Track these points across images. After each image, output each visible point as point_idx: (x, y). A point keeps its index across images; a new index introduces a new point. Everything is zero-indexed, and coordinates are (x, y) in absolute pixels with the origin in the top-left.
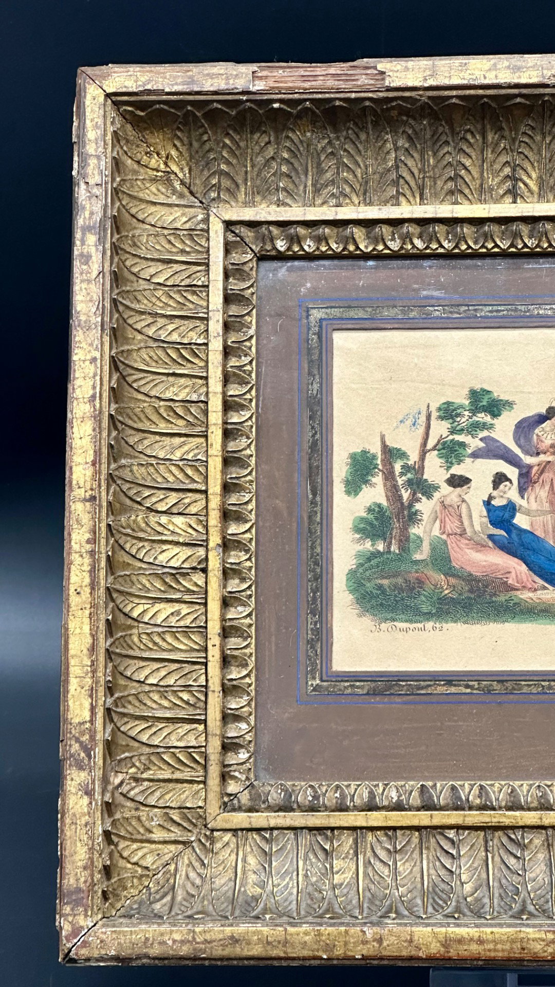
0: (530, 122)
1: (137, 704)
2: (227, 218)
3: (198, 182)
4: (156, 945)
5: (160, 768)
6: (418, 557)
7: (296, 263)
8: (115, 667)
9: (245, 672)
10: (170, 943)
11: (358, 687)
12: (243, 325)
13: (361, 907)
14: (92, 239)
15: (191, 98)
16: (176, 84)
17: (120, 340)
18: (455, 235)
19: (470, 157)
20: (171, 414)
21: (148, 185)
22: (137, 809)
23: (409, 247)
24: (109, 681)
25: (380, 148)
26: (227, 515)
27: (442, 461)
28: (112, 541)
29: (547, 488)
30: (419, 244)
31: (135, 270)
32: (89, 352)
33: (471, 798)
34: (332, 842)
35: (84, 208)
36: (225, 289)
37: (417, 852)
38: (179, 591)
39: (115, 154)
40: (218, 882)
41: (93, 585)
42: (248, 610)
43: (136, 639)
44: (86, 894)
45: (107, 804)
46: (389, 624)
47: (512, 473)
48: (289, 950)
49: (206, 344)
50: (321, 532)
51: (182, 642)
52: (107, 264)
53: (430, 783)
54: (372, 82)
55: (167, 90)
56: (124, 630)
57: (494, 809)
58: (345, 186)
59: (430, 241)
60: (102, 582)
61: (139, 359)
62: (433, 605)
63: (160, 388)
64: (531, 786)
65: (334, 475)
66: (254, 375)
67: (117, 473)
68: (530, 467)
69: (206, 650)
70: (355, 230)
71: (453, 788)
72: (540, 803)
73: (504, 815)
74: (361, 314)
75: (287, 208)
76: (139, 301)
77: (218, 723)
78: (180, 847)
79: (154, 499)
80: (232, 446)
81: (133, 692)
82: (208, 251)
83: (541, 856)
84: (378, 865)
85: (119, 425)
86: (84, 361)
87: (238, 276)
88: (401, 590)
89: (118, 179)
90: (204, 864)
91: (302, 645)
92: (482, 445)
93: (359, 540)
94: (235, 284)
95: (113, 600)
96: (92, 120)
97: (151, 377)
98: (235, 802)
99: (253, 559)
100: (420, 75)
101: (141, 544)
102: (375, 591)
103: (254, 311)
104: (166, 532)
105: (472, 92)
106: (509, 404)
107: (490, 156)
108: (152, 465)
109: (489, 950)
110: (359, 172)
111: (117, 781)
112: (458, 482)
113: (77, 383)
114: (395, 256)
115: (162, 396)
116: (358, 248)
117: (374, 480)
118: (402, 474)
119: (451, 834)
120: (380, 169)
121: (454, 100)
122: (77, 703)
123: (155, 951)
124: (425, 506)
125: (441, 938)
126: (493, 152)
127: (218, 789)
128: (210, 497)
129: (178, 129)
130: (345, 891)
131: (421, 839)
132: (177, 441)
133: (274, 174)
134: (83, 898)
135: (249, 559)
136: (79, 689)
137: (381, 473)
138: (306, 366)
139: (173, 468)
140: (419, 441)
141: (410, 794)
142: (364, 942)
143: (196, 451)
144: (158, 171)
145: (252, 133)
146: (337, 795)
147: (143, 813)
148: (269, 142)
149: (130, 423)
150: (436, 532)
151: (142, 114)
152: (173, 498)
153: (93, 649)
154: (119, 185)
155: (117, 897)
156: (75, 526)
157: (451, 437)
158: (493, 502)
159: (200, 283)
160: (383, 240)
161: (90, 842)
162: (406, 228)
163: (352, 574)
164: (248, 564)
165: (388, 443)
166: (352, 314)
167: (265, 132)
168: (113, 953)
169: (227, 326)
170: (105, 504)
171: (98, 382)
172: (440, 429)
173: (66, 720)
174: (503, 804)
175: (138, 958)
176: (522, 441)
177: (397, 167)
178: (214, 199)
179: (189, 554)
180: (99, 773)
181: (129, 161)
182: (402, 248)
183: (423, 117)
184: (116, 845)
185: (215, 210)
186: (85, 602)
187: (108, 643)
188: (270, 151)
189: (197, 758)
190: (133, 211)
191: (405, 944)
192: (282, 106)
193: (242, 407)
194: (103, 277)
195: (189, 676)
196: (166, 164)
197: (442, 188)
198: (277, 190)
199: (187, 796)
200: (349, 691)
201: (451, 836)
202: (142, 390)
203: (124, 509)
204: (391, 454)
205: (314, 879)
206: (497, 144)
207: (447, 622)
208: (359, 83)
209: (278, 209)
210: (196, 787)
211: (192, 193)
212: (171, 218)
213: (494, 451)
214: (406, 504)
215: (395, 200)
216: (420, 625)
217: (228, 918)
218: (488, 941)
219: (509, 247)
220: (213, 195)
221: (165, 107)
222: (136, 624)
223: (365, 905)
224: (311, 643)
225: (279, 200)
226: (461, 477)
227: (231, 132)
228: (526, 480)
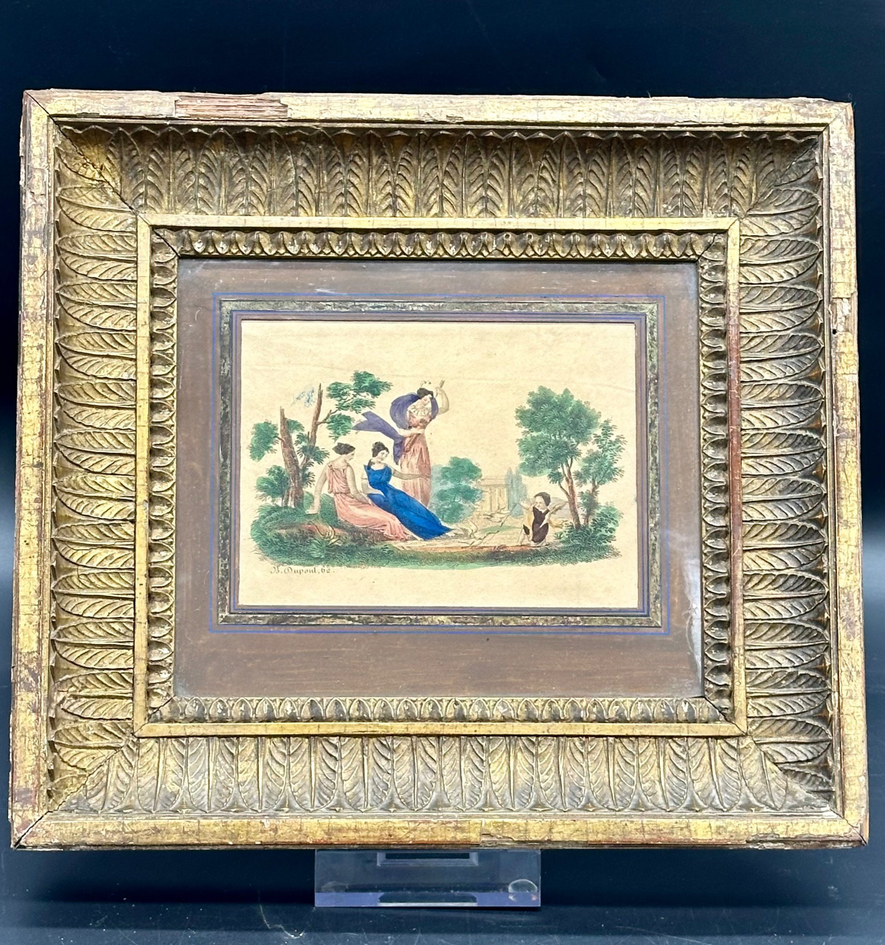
0: (408, 150)
1: (76, 634)
2: (153, 223)
3: (127, 190)
4: (92, 835)
5: (96, 687)
6: (310, 511)
7: (212, 262)
8: (58, 604)
9: (166, 607)
10: (104, 833)
11: (260, 619)
12: (166, 315)
13: (260, 801)
14: (37, 242)
15: (122, 121)
16: (110, 109)
17: (62, 328)
18: (345, 242)
19: (358, 177)
20: (106, 389)
21: (85, 192)
22: (76, 721)
23: (306, 251)
24: (53, 617)
25: (283, 167)
26: (152, 475)
27: (331, 432)
28: (56, 500)
29: (417, 456)
30: (315, 249)
31: (74, 267)
32: (36, 340)
33: (351, 712)
34: (237, 748)
35: (30, 215)
36: (151, 284)
37: (307, 755)
38: (112, 538)
39: (57, 168)
40: (143, 781)
41: (40, 537)
42: (170, 555)
43: (75, 580)
44: (33, 794)
45: (51, 719)
46: (286, 567)
47: (389, 443)
48: (201, 838)
49: (135, 331)
50: (231, 489)
51: (114, 582)
52: (51, 264)
53: (319, 699)
54: (276, 113)
55: (102, 114)
56: (66, 573)
57: (369, 720)
58: (253, 198)
59: (324, 246)
60: (48, 535)
61: (78, 344)
62: (322, 551)
63: (96, 368)
64: (400, 701)
65: (242, 442)
66: (175, 357)
67: (60, 442)
68: (404, 438)
69: (134, 588)
70: (261, 236)
71: (337, 703)
72: (407, 715)
73: (378, 726)
74: (265, 307)
75: (204, 216)
76: (77, 293)
77: (144, 649)
78: (112, 751)
79: (91, 462)
80: (157, 417)
81: (73, 624)
82: (136, 251)
83: (406, 758)
84: (274, 766)
85: (62, 400)
86: (32, 347)
87: (161, 273)
88: (296, 538)
89: (59, 189)
90: (131, 766)
91: (214, 583)
92: (364, 419)
93: (261, 497)
94: (160, 280)
95: (57, 549)
96: (37, 138)
97: (89, 359)
98: (158, 714)
99: (174, 512)
100: (318, 109)
101: (80, 500)
102: (274, 539)
103: (176, 303)
104: (101, 490)
105: (360, 125)
106: (387, 386)
107: (374, 176)
108: (89, 433)
109: (363, 837)
110: (264, 186)
111: (59, 699)
112: (345, 449)
113: (26, 366)
114: (294, 258)
115: (98, 375)
116: (263, 251)
117: (275, 447)
118: (298, 443)
119: (334, 740)
120: (283, 184)
121: (345, 131)
122: (27, 636)
123: (91, 839)
124: (316, 469)
125: (325, 827)
126: (377, 173)
127: (144, 704)
128: (138, 460)
129: (111, 145)
130: (248, 787)
131: (310, 745)
132: (111, 412)
133: (193, 186)
134: (31, 797)
135: (171, 512)
136: (28, 624)
137: (280, 442)
138: (219, 350)
139: (107, 436)
140: (312, 415)
141: (302, 708)
142: (263, 832)
143: (127, 422)
144: (93, 179)
145: (174, 150)
146: (242, 708)
147: (81, 724)
148: (189, 159)
149: (71, 398)
150: (325, 490)
151: (80, 132)
152: (108, 460)
153: (40, 591)
154: (61, 194)
155: (59, 794)
156: (24, 488)
157: (338, 412)
158: (372, 467)
159: (129, 278)
160: (284, 245)
161: (37, 751)
162: (304, 235)
163: (256, 524)
164: (170, 516)
165: (286, 416)
166: (257, 306)
167: (185, 150)
168: (57, 841)
169: (153, 316)
170: (50, 469)
171: (44, 366)
172: (330, 405)
173: (17, 650)
174: (377, 716)
175: (77, 845)
176: (397, 416)
177: (297, 183)
178: (141, 206)
179: (121, 507)
180: (44, 694)
181: (69, 172)
182: (300, 252)
183: (319, 143)
184: (58, 753)
185: (142, 215)
186: (33, 552)
187: (52, 586)
188: (190, 166)
189: (126, 677)
190: (72, 216)
191: (296, 833)
192: (200, 131)
193: (165, 384)
194: (48, 276)
195: (120, 610)
196: (100, 174)
197: (334, 202)
198: (195, 199)
199: (118, 709)
200: (253, 622)
201: (334, 742)
202: (81, 370)
203: (67, 472)
204: (289, 425)
205: (222, 778)
206: (380, 167)
207: (333, 566)
208: (265, 114)
209: (196, 216)
210: (125, 702)
211: (122, 199)
212: (105, 221)
213: (373, 424)
214: (301, 467)
215: (295, 212)
216: (311, 568)
217: (151, 812)
218: (362, 830)
219: (390, 254)
220: (141, 202)
221: (100, 128)
222: (76, 567)
223: (264, 800)
224: (222, 582)
225: (197, 208)
226: (346, 445)
227: (156, 149)
228: (400, 448)
